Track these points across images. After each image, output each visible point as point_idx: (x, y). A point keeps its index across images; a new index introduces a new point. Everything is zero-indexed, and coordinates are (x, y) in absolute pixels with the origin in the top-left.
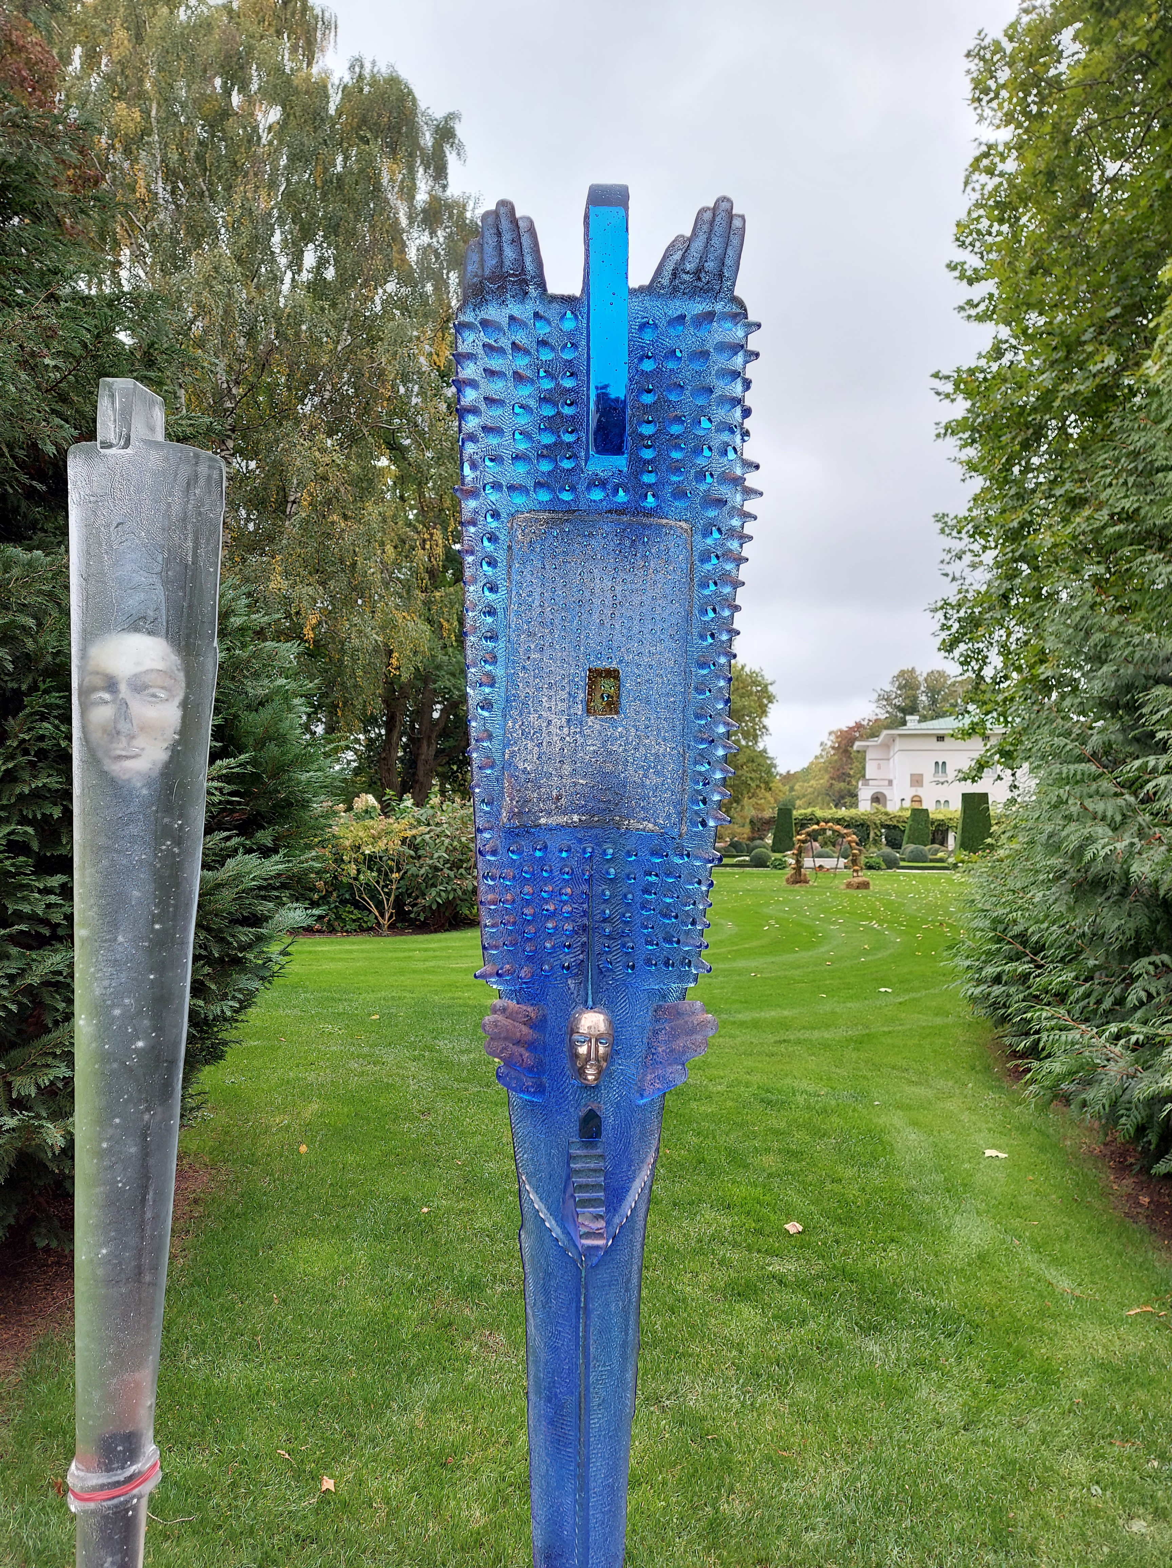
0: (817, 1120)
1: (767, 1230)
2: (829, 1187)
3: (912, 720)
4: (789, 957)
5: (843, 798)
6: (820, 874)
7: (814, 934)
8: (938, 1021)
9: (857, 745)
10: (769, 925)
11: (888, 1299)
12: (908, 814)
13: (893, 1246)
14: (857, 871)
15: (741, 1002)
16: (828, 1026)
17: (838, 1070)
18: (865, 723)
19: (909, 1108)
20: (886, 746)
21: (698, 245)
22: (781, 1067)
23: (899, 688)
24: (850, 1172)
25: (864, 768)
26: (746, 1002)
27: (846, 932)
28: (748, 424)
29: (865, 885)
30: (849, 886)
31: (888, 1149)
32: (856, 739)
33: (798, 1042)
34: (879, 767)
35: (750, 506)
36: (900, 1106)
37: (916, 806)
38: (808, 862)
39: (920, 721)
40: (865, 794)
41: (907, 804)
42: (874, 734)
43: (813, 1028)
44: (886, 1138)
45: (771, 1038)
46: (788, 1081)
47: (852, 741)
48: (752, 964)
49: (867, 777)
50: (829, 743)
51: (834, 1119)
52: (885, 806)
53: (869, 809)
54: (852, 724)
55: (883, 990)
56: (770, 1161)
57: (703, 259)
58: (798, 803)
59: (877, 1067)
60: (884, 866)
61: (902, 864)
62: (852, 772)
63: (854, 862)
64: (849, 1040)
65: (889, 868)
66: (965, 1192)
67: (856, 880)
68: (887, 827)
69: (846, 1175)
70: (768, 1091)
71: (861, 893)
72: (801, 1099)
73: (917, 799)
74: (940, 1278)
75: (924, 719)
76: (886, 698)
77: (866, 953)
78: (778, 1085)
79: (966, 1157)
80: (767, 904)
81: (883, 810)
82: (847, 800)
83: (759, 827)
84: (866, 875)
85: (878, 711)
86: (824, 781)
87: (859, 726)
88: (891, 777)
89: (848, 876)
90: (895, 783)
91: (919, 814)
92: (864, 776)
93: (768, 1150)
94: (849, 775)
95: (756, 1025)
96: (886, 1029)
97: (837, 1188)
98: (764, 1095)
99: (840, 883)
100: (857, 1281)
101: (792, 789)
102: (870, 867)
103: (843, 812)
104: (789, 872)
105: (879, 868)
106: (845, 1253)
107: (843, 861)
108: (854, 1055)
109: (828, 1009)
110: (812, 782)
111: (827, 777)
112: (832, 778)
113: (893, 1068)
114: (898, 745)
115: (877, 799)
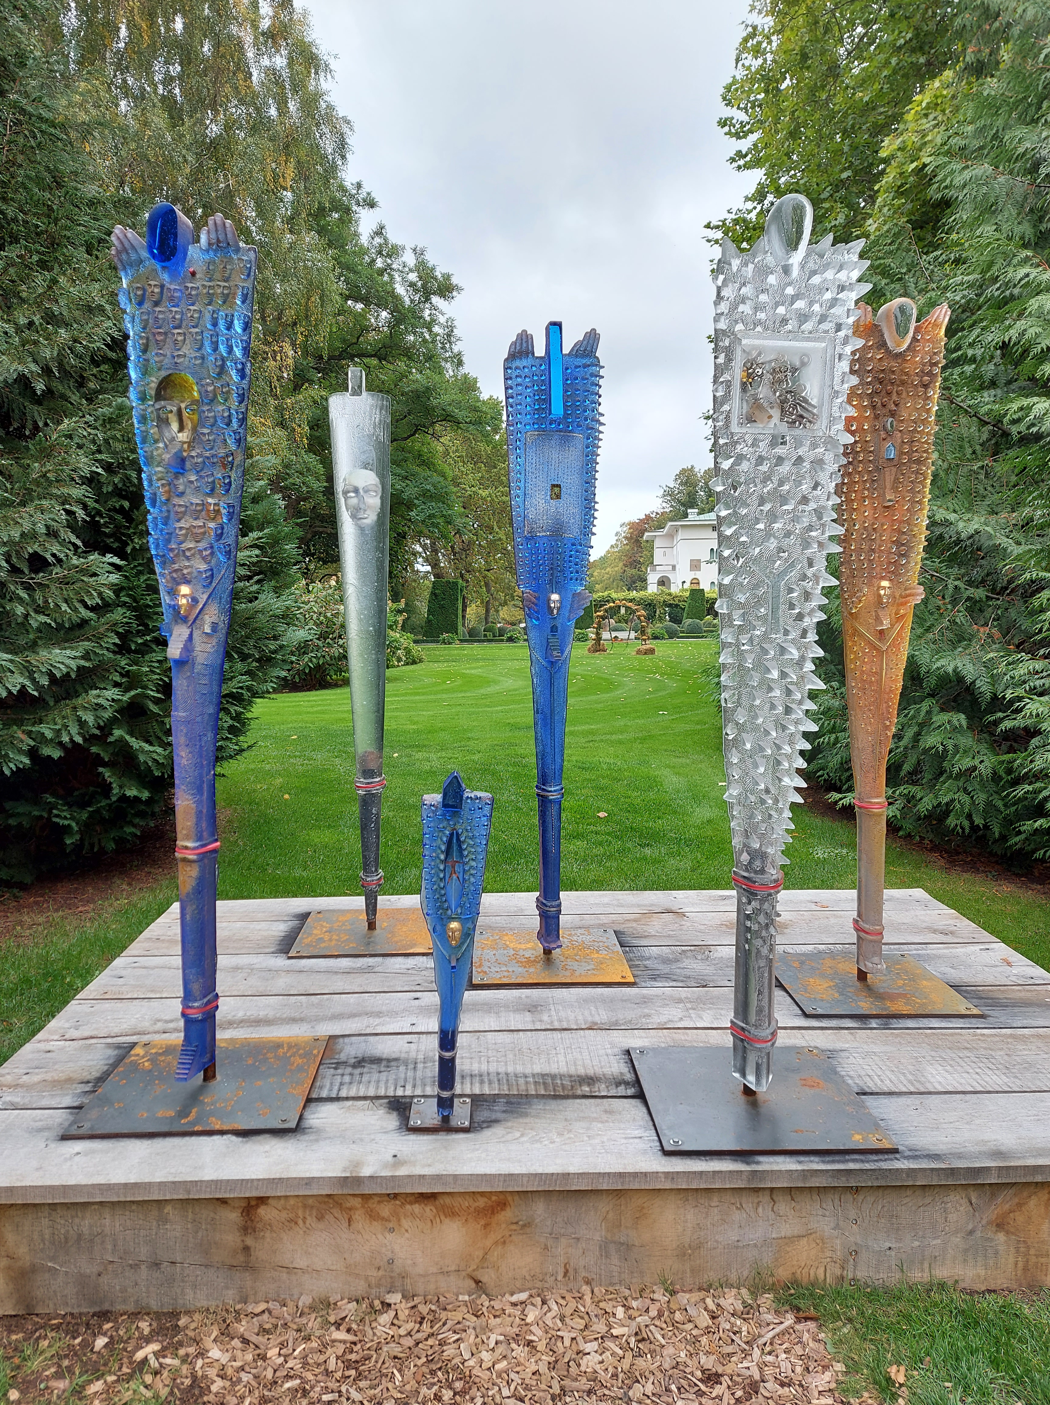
0: (615, 774)
1: (587, 817)
2: (623, 800)
3: (692, 513)
5: (634, 582)
6: (615, 644)
7: (611, 683)
9: (647, 535)
10: (577, 679)
12: (688, 594)
13: (660, 820)
14: (645, 640)
17: (629, 753)
18: (653, 515)
19: (674, 767)
20: (671, 536)
21: (585, 342)
22: (591, 753)
23: (681, 484)
25: (652, 556)
27: (636, 682)
28: (600, 400)
29: (652, 651)
30: (639, 652)
31: (659, 784)
32: (646, 530)
34: (665, 554)
35: (601, 428)
36: (668, 767)
37: (695, 587)
38: (606, 635)
39: (699, 514)
40: (652, 578)
41: (687, 586)
42: (661, 527)
43: (612, 734)
44: (658, 779)
45: (582, 740)
46: (596, 758)
47: (642, 532)
49: (655, 563)
50: (623, 534)
51: (626, 773)
52: (669, 588)
53: (655, 591)
54: (643, 516)
55: (661, 713)
56: (586, 792)
57: (587, 347)
58: (598, 585)
59: (653, 750)
60: (667, 637)
61: (682, 634)
62: (642, 560)
63: (643, 633)
64: (637, 738)
65: (671, 638)
66: (704, 799)
67: (644, 647)
68: (670, 606)
69: (633, 795)
70: (583, 763)
71: (649, 658)
72: (604, 766)
73: (695, 582)
74: (685, 829)
75: (702, 512)
76: (669, 494)
77: (650, 693)
78: (590, 761)
79: (707, 786)
80: (574, 666)
81: (667, 591)
82: (638, 584)
84: (651, 644)
85: (664, 505)
86: (618, 568)
87: (648, 517)
88: (675, 563)
89: (640, 646)
90: (678, 568)
91: (697, 594)
92: (652, 563)
94: (639, 563)
96: (661, 732)
97: (627, 800)
98: (581, 765)
99: (632, 651)
102: (656, 638)
103: (634, 594)
104: (590, 643)
105: (663, 638)
107: (633, 633)
108: (639, 745)
109: (621, 723)
111: (621, 564)
112: (625, 565)
113: (665, 751)
114: (681, 534)
115: (663, 582)
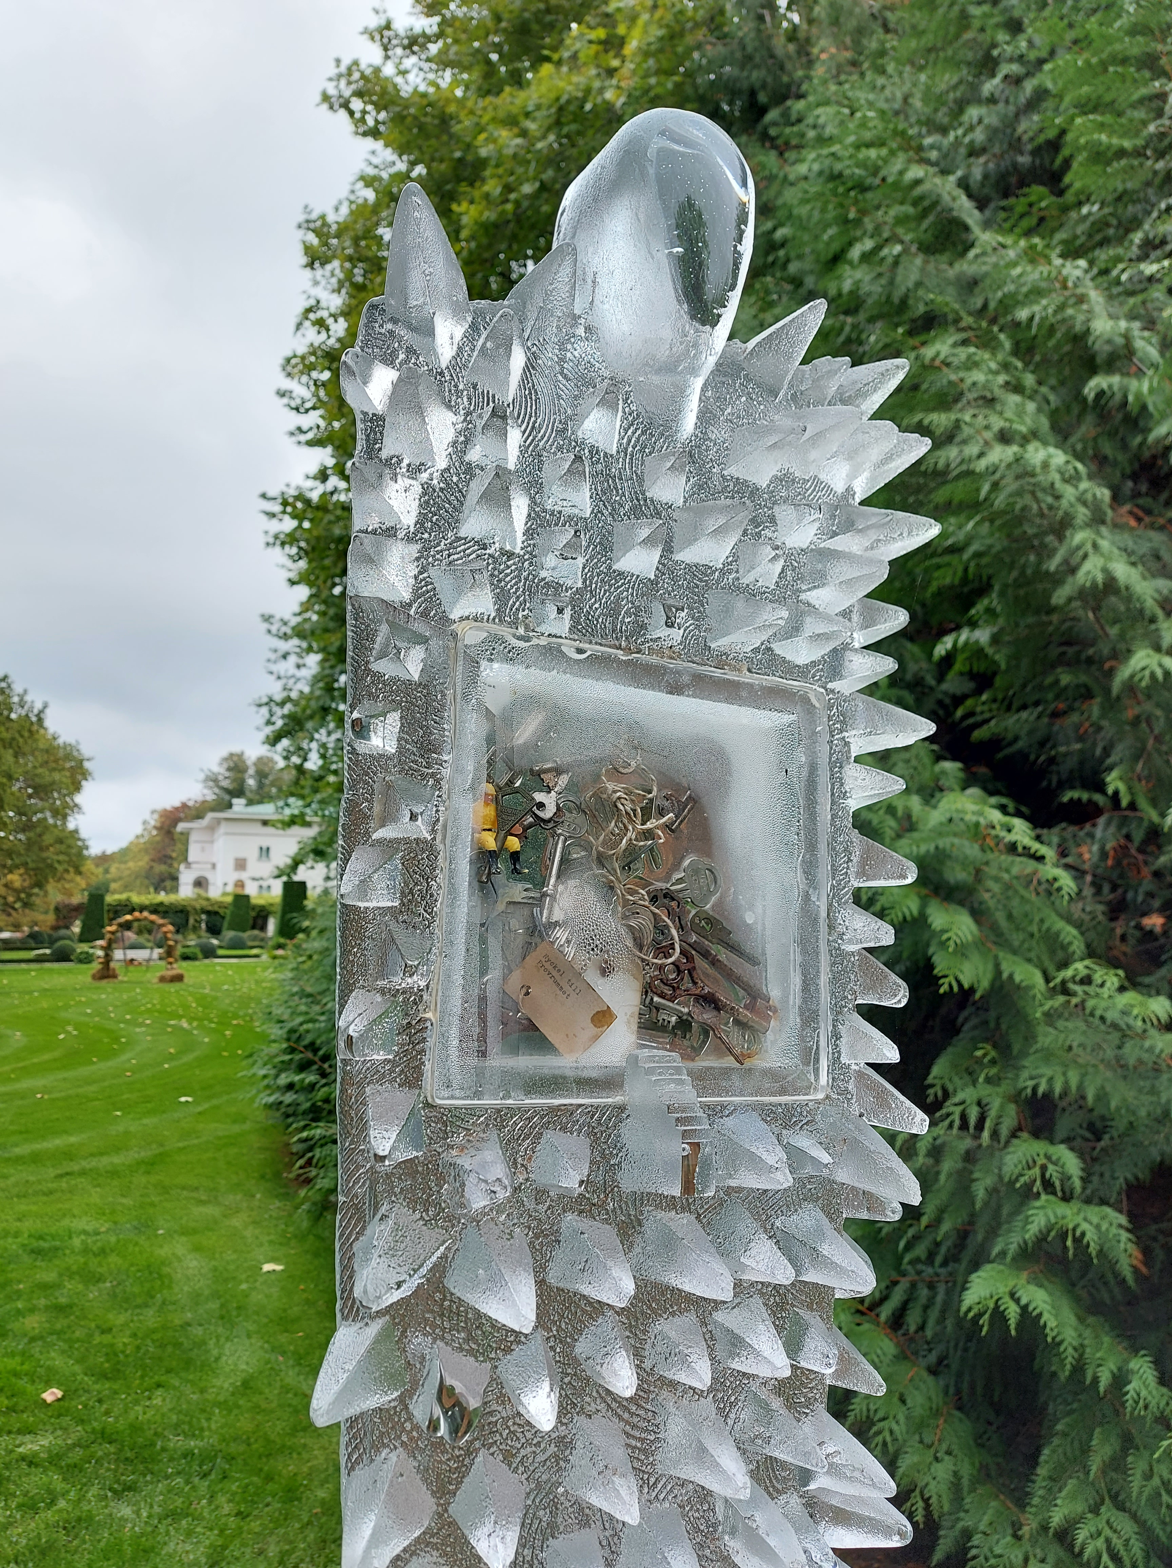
0: (93, 1263)
1: (22, 1404)
2: (97, 1339)
3: (239, 804)
4: (84, 1071)
5: (163, 881)
6: (131, 968)
7: (116, 1040)
8: (236, 1128)
9: (181, 827)
10: (67, 1032)
11: (146, 1454)
12: (229, 899)
13: (159, 1392)
14: (172, 963)
15: (21, 1133)
16: (117, 1150)
17: (124, 1201)
18: (191, 804)
19: (195, 1231)
20: (212, 828)
22: (60, 1206)
23: (227, 770)
24: (121, 1319)
25: (187, 851)
26: (27, 1132)
27: (152, 1035)
29: (179, 978)
30: (162, 979)
31: (166, 1281)
32: (180, 820)
33: (83, 1173)
34: (203, 850)
36: (185, 1232)
37: (239, 891)
38: (118, 954)
39: (246, 805)
40: (186, 878)
41: (230, 889)
42: (199, 816)
43: (102, 1154)
44: (166, 1270)
45: (52, 1172)
46: (66, 1222)
47: (176, 821)
48: (39, 1082)
49: (191, 858)
50: (153, 823)
51: (113, 1259)
52: (206, 890)
53: (190, 894)
54: (177, 804)
55: (183, 1099)
56: (33, 1323)
58: (113, 886)
59: (165, 1190)
60: (200, 955)
61: (221, 952)
62: (174, 855)
63: (169, 953)
64: (140, 1163)
65: (206, 957)
66: (238, 1316)
67: (170, 973)
68: (208, 913)
69: (118, 1322)
70: (41, 1238)
71: (173, 987)
72: (77, 1242)
73: (240, 884)
74: (202, 1417)
75: (250, 803)
76: (212, 780)
77: (171, 1058)
78: (53, 1230)
79: (244, 1276)
80: (66, 1007)
81: (205, 895)
82: (168, 883)
83: (65, 914)
84: (181, 967)
85: (206, 791)
86: (143, 862)
87: (184, 806)
88: (214, 860)
89: (162, 969)
90: (219, 866)
91: (241, 900)
92: (186, 859)
93: (32, 1310)
94: (171, 858)
95: (36, 1159)
96: (180, 1145)
97: (107, 1339)
98: (35, 1244)
99: (153, 977)
100: (115, 1441)
101: (107, 871)
102: (186, 958)
103: (162, 897)
104: (96, 966)
105: (196, 959)
106: (107, 1413)
107: (157, 952)
108: (144, 1180)
109: (121, 1129)
110: (131, 864)
111: (147, 858)
112: (153, 860)
113: (184, 1188)
114: (223, 828)
115: (200, 883)
